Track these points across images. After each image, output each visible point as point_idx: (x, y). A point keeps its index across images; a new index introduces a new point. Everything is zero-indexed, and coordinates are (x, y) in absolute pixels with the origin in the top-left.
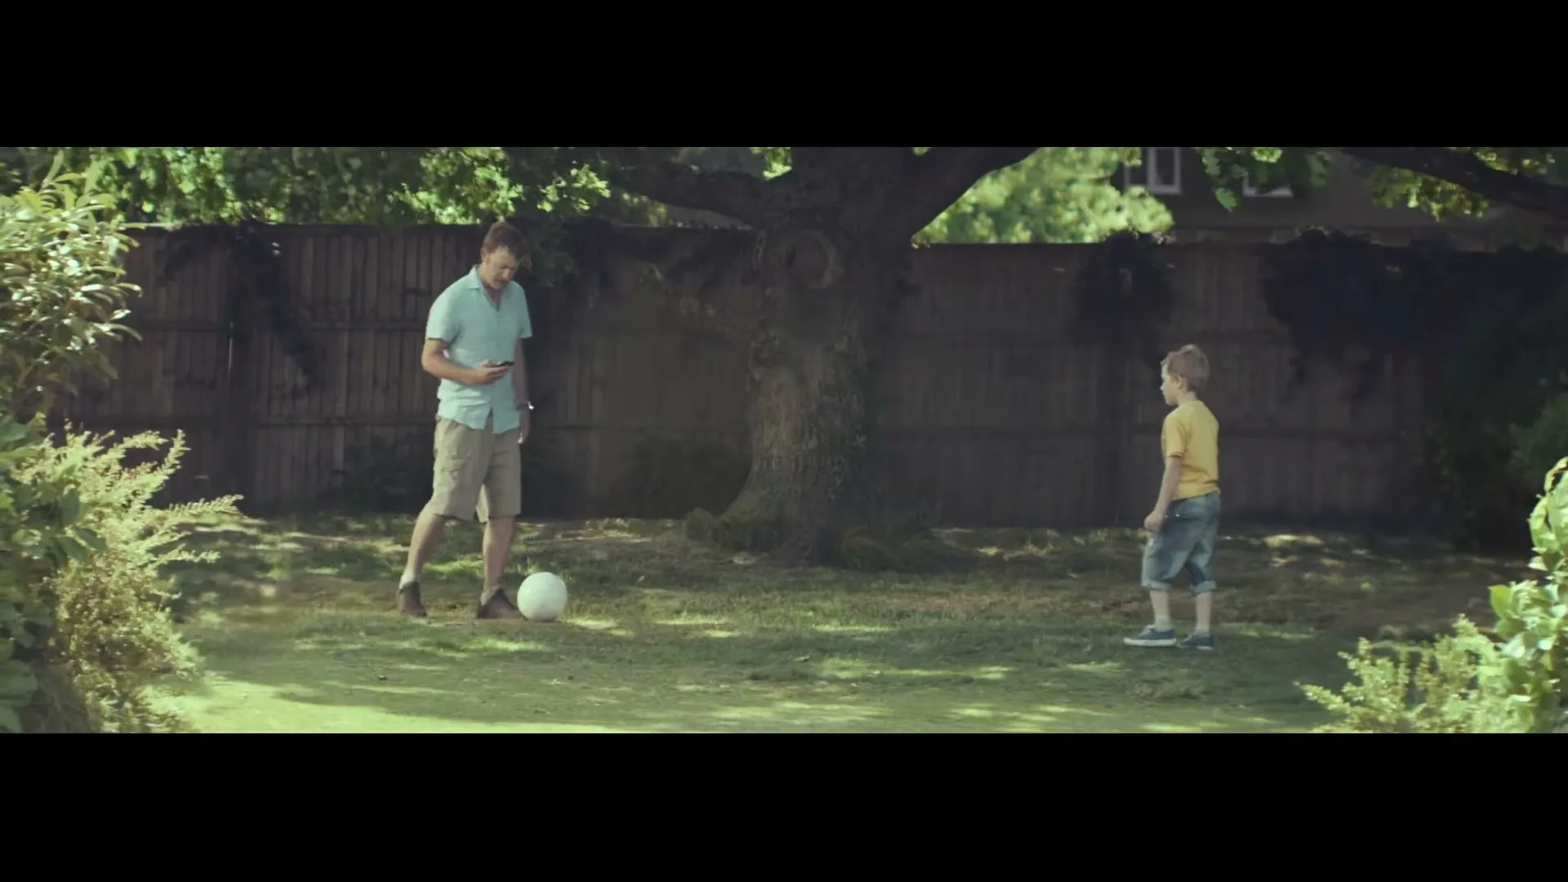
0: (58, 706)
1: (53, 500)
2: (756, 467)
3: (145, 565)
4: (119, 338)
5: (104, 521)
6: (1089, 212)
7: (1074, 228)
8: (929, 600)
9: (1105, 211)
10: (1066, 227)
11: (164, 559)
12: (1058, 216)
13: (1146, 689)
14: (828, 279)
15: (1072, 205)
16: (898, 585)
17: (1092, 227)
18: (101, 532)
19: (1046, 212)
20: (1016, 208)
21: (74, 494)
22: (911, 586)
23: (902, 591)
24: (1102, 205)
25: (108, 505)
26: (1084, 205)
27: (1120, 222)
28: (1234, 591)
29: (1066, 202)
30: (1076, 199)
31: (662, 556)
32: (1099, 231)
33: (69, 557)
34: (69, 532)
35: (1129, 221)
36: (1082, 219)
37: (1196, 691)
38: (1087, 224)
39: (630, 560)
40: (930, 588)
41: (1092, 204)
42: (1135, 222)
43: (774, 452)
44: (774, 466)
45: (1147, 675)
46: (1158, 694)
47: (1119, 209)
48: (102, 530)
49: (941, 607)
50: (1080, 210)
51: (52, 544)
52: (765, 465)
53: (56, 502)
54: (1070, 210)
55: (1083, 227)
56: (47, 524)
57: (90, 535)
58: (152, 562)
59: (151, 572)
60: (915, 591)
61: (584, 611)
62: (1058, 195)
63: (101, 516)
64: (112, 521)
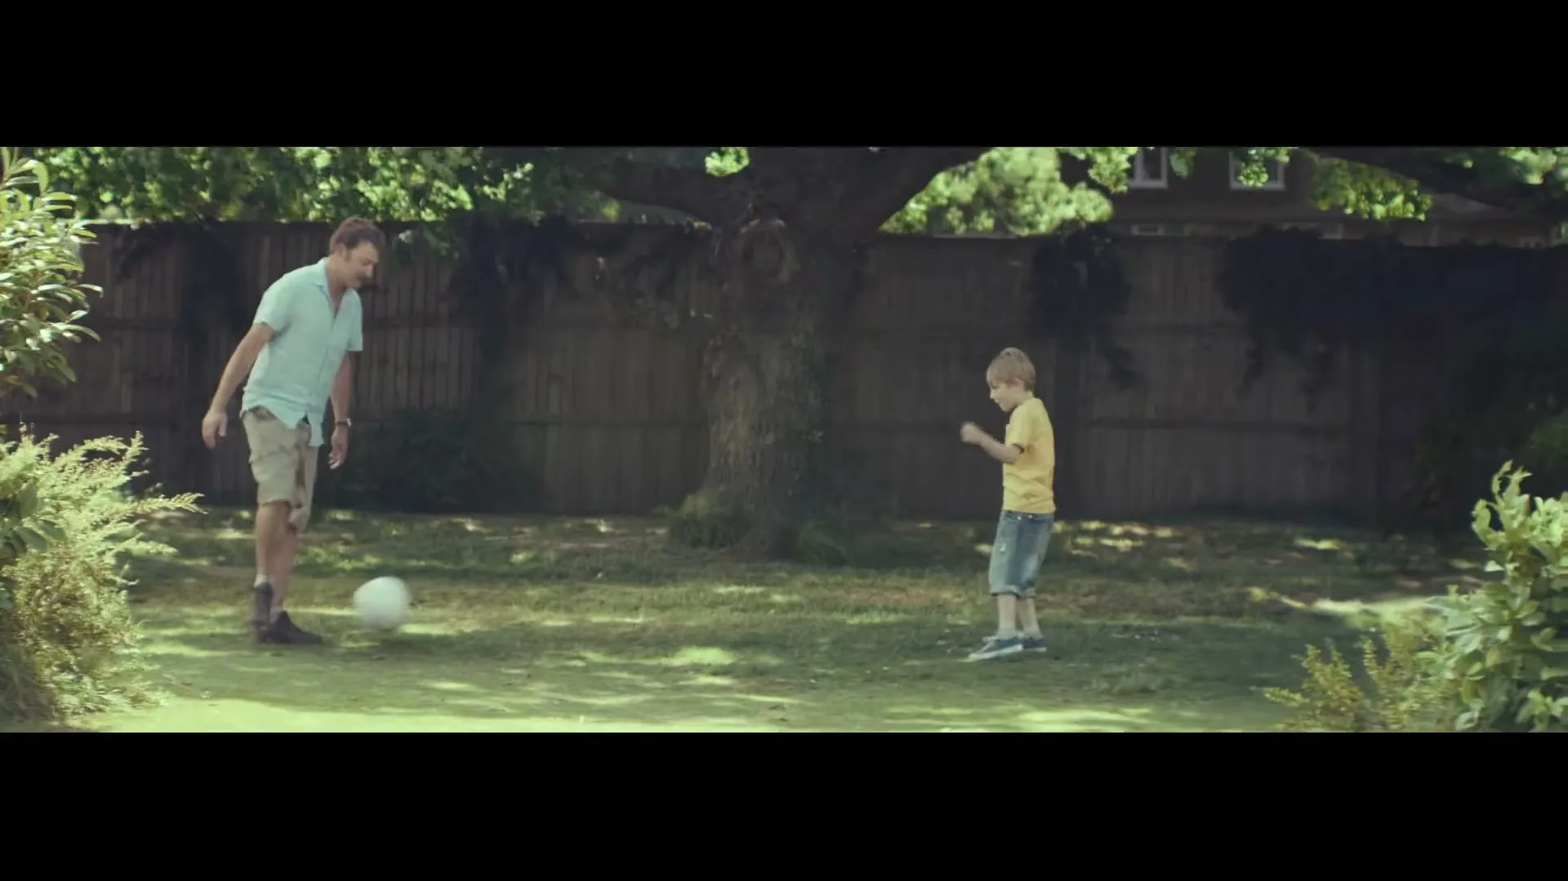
0: (16, 679)
1: (10, 496)
2: (713, 464)
3: (103, 553)
4: (77, 339)
5: (61, 512)
6: (1043, 205)
7: (1030, 219)
8: (887, 594)
9: (1057, 204)
10: (1024, 217)
11: (120, 547)
12: (1016, 209)
13: (1105, 685)
14: (784, 276)
15: (1029, 198)
16: (857, 581)
17: (1046, 218)
18: (60, 523)
19: (1007, 205)
20: (982, 201)
21: (32, 490)
22: (869, 581)
23: (859, 585)
24: (1054, 198)
25: (67, 498)
26: (1039, 198)
27: (1069, 212)
28: (1192, 585)
29: (1024, 196)
30: (1033, 194)
31: (620, 552)
32: (1051, 221)
33: (28, 546)
34: (27, 523)
35: (1077, 212)
36: (1038, 211)
37: (1153, 687)
38: (1041, 215)
39: (588, 555)
40: (888, 583)
41: (1046, 198)
42: (1082, 213)
43: (732, 447)
44: (731, 460)
45: (1106, 670)
46: (1116, 689)
47: (1069, 202)
48: (60, 521)
49: (898, 602)
50: (1036, 204)
51: (9, 534)
52: (722, 461)
53: (15, 496)
54: (1028, 203)
55: (1038, 217)
56: (6, 516)
57: (49, 526)
58: (110, 550)
59: (109, 559)
60: (872, 585)
61: (543, 607)
62: (1018, 191)
63: (58, 508)
64: (69, 514)
